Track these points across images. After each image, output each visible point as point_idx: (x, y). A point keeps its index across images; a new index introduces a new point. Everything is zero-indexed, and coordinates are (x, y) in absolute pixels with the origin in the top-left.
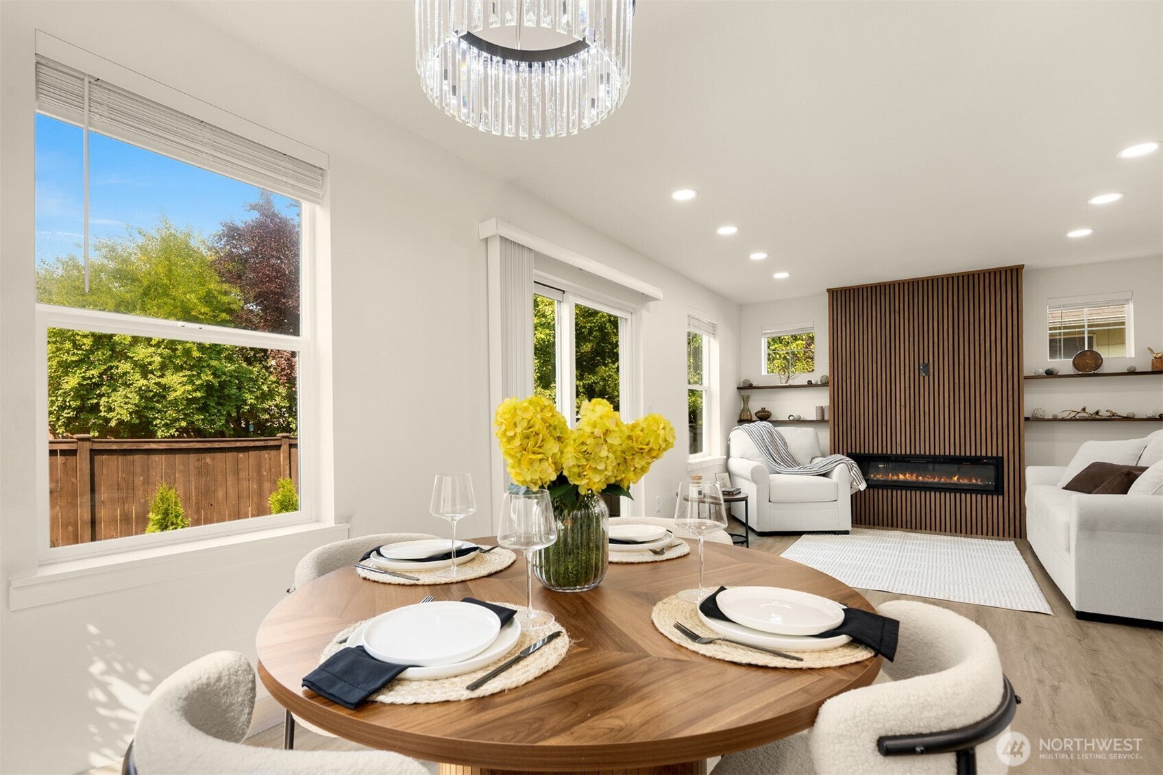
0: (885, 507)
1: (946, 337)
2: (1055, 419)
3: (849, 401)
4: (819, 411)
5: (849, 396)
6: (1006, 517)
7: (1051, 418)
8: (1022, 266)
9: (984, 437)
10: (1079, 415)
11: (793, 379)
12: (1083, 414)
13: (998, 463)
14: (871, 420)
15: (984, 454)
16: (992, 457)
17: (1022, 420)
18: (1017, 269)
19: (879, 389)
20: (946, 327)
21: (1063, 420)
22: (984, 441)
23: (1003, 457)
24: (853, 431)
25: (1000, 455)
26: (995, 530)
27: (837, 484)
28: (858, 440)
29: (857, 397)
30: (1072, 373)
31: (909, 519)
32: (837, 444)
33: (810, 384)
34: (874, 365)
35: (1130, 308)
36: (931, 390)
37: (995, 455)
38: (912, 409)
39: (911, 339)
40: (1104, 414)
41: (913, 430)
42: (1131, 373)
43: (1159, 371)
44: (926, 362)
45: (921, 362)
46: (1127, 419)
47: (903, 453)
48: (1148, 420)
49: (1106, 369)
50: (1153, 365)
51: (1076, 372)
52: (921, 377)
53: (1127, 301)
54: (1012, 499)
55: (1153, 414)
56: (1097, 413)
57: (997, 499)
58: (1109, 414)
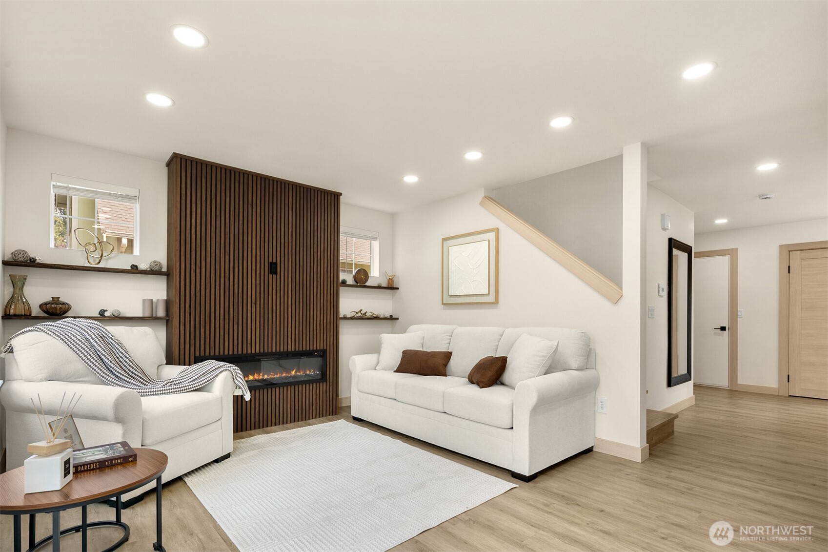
1: (290, 241)
2: (345, 318)
3: (198, 295)
4: (148, 305)
5: (198, 289)
6: (328, 399)
7: (343, 316)
9: (315, 333)
11: (107, 260)
12: (359, 315)
13: (323, 354)
14: (222, 317)
15: (315, 348)
16: (320, 351)
17: (338, 319)
18: (337, 196)
19: (231, 284)
20: (290, 231)
21: (349, 318)
23: (326, 350)
24: (203, 330)
25: (325, 348)
26: (321, 412)
28: (208, 340)
29: (208, 291)
31: (257, 419)
33: (134, 270)
34: (227, 257)
35: (376, 244)
36: (278, 288)
37: (322, 348)
38: (262, 306)
39: (262, 236)
40: (368, 315)
41: (262, 328)
42: (379, 287)
43: (391, 287)
44: (274, 261)
45: (270, 261)
46: (377, 318)
47: (253, 352)
48: (386, 318)
49: (368, 284)
50: (389, 283)
51: (355, 283)
52: (270, 275)
53: (375, 239)
54: (331, 384)
55: (388, 315)
56: (366, 313)
57: (323, 386)
58: (371, 314)
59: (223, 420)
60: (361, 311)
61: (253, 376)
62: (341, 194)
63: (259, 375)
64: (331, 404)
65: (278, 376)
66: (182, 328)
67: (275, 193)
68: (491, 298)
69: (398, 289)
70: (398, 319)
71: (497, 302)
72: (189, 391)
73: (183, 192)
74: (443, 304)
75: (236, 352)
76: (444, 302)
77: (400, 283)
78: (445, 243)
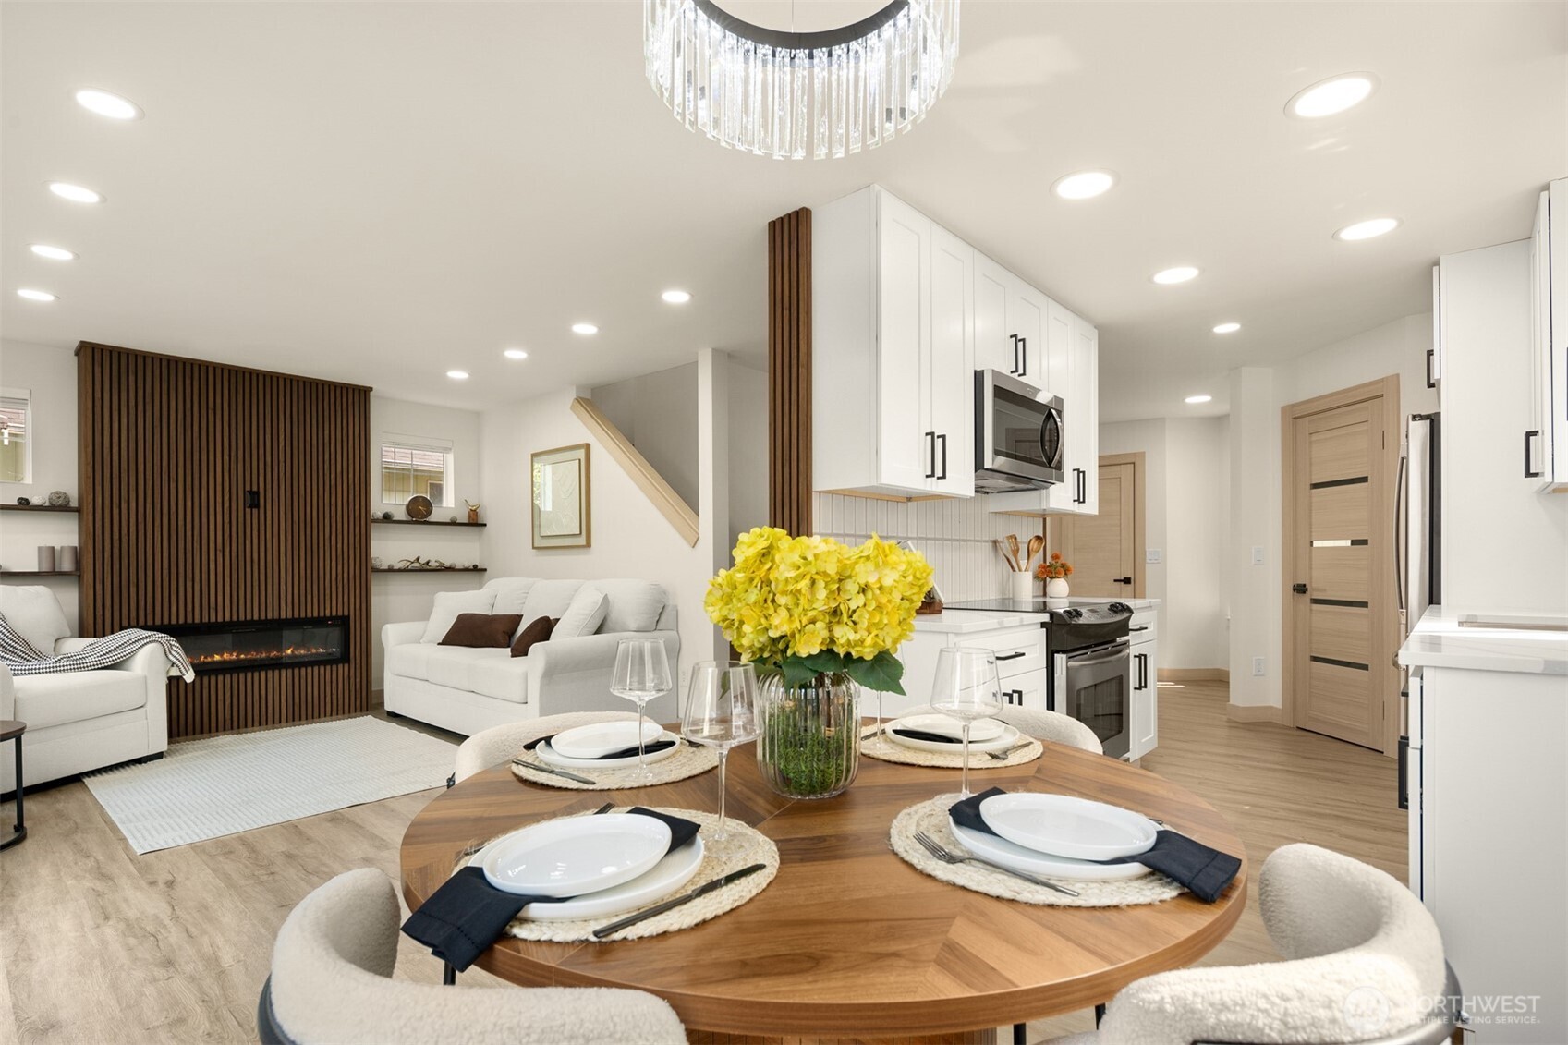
1: (282, 459)
2: (391, 570)
4: (46, 556)
6: (353, 689)
7: (387, 568)
8: (371, 389)
9: (328, 592)
10: (412, 565)
12: (417, 565)
13: (343, 622)
15: (328, 614)
16: (337, 618)
17: (369, 570)
18: (365, 391)
20: (282, 444)
21: (400, 570)
22: (328, 597)
23: (349, 616)
25: (346, 614)
26: (340, 707)
30: (404, 519)
33: (24, 506)
34: (173, 485)
35: (450, 457)
36: (262, 528)
37: (340, 614)
38: (234, 555)
39: (233, 453)
40: (433, 564)
41: (234, 585)
42: (453, 523)
43: (475, 522)
44: (255, 489)
45: (248, 488)
46: (450, 569)
47: (220, 619)
48: (466, 570)
49: (433, 518)
50: (470, 517)
51: (410, 519)
52: (247, 509)
53: (447, 450)
54: (358, 666)
55: (469, 564)
56: (428, 562)
57: (342, 669)
58: (438, 564)
59: (148, 707)
60: (418, 559)
61: (222, 656)
63: (231, 655)
64: (358, 696)
65: (264, 655)
66: (99, 587)
67: (254, 391)
68: (582, 541)
69: (485, 525)
70: (485, 570)
71: (588, 545)
72: (95, 669)
73: (98, 395)
74: (534, 548)
75: (190, 620)
76: (536, 545)
77: (488, 516)
78: (535, 459)
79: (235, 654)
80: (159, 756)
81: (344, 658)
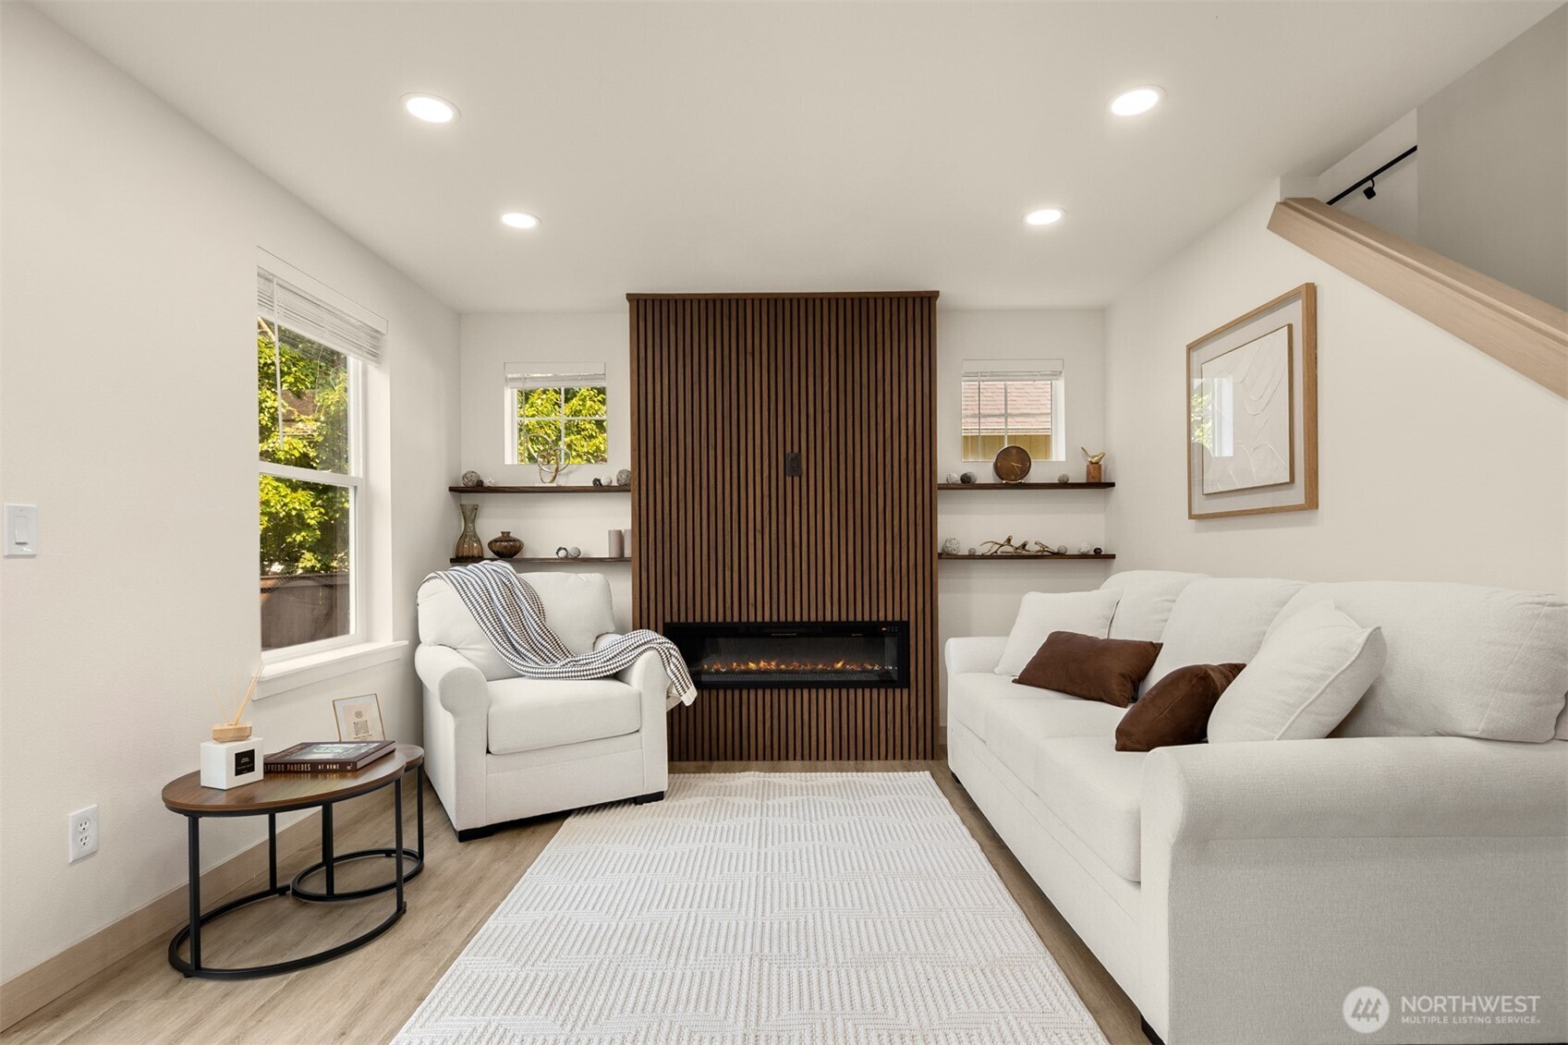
0: (729, 724)
1: (826, 408)
2: (972, 557)
3: (667, 521)
4: (615, 539)
5: (667, 511)
6: (914, 725)
7: (967, 553)
8: (935, 295)
9: (882, 587)
10: (1002, 549)
11: (568, 474)
12: (1007, 549)
13: (901, 629)
14: (705, 558)
15: (882, 619)
16: (893, 623)
17: (935, 556)
18: (929, 298)
19: (720, 499)
20: (826, 389)
21: (983, 557)
22: (882, 594)
23: (908, 622)
24: (675, 579)
25: (905, 618)
26: (898, 749)
27: (640, 694)
28: (683, 596)
29: (682, 512)
30: (992, 482)
31: (768, 743)
32: (644, 606)
33: (598, 487)
34: (712, 452)
35: (1060, 385)
36: (804, 501)
37: (897, 618)
38: (774, 536)
39: (773, 407)
40: (1032, 548)
41: (774, 576)
42: (1064, 485)
43: (1097, 482)
44: (796, 451)
45: (789, 452)
46: (1059, 555)
47: (759, 619)
48: (1083, 556)
49: (1034, 476)
50: (1088, 473)
51: (998, 481)
52: (787, 478)
53: (1056, 374)
54: (921, 693)
55: (1086, 547)
56: (1024, 546)
57: (900, 696)
58: (1038, 548)
59: (642, 733)
60: (1009, 540)
61: (758, 664)
62: (938, 292)
63: (769, 664)
64: (921, 736)
65: (808, 668)
66: (644, 575)
67: (795, 323)
68: (1297, 495)
69: (1113, 485)
70: (1113, 557)
71: (1312, 502)
72: (594, 679)
74: (1191, 516)
75: (728, 619)
76: (1196, 512)
77: (1119, 471)
78: (1194, 355)
79: (773, 663)
80: (658, 797)
81: (902, 681)
